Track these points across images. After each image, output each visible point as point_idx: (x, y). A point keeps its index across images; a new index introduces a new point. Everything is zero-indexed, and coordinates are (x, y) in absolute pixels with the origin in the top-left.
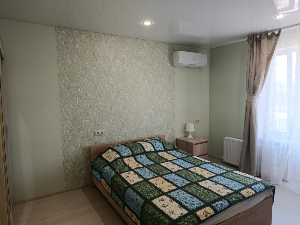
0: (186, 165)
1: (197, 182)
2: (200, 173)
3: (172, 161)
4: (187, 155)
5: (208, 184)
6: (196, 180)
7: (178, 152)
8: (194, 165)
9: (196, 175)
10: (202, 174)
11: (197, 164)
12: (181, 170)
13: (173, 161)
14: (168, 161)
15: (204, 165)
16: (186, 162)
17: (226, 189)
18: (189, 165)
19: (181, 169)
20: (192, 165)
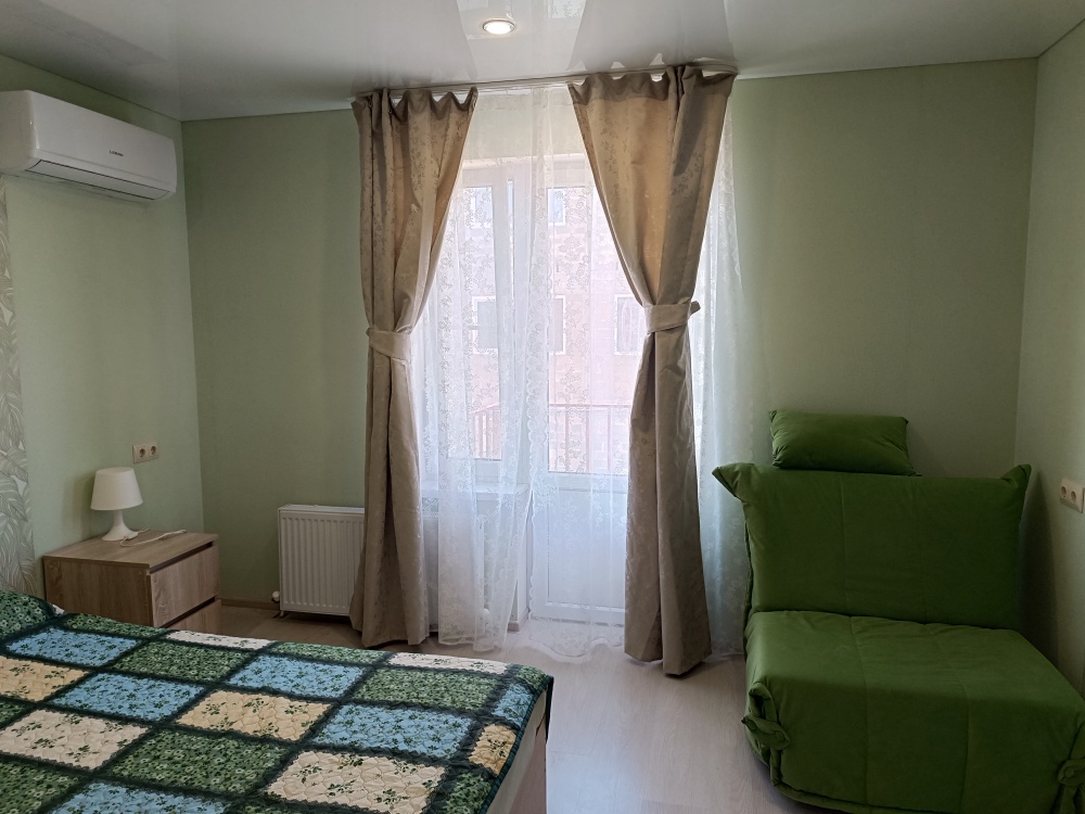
0: (157, 700)
1: (257, 786)
2: (249, 724)
3: (56, 701)
4: (136, 639)
5: (319, 777)
6: (251, 776)
7: (78, 631)
8: (198, 683)
9: (232, 743)
10: (264, 724)
11: (210, 674)
12: (139, 743)
13: (62, 701)
14: (30, 707)
15: (248, 672)
16: (143, 682)
17: (411, 766)
18: (170, 697)
19: (133, 732)
20: (186, 687)
